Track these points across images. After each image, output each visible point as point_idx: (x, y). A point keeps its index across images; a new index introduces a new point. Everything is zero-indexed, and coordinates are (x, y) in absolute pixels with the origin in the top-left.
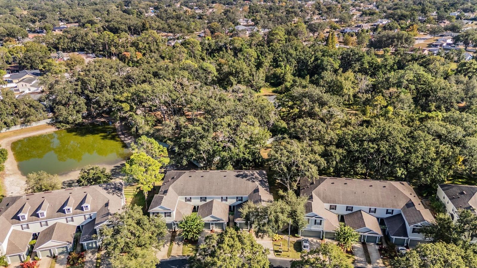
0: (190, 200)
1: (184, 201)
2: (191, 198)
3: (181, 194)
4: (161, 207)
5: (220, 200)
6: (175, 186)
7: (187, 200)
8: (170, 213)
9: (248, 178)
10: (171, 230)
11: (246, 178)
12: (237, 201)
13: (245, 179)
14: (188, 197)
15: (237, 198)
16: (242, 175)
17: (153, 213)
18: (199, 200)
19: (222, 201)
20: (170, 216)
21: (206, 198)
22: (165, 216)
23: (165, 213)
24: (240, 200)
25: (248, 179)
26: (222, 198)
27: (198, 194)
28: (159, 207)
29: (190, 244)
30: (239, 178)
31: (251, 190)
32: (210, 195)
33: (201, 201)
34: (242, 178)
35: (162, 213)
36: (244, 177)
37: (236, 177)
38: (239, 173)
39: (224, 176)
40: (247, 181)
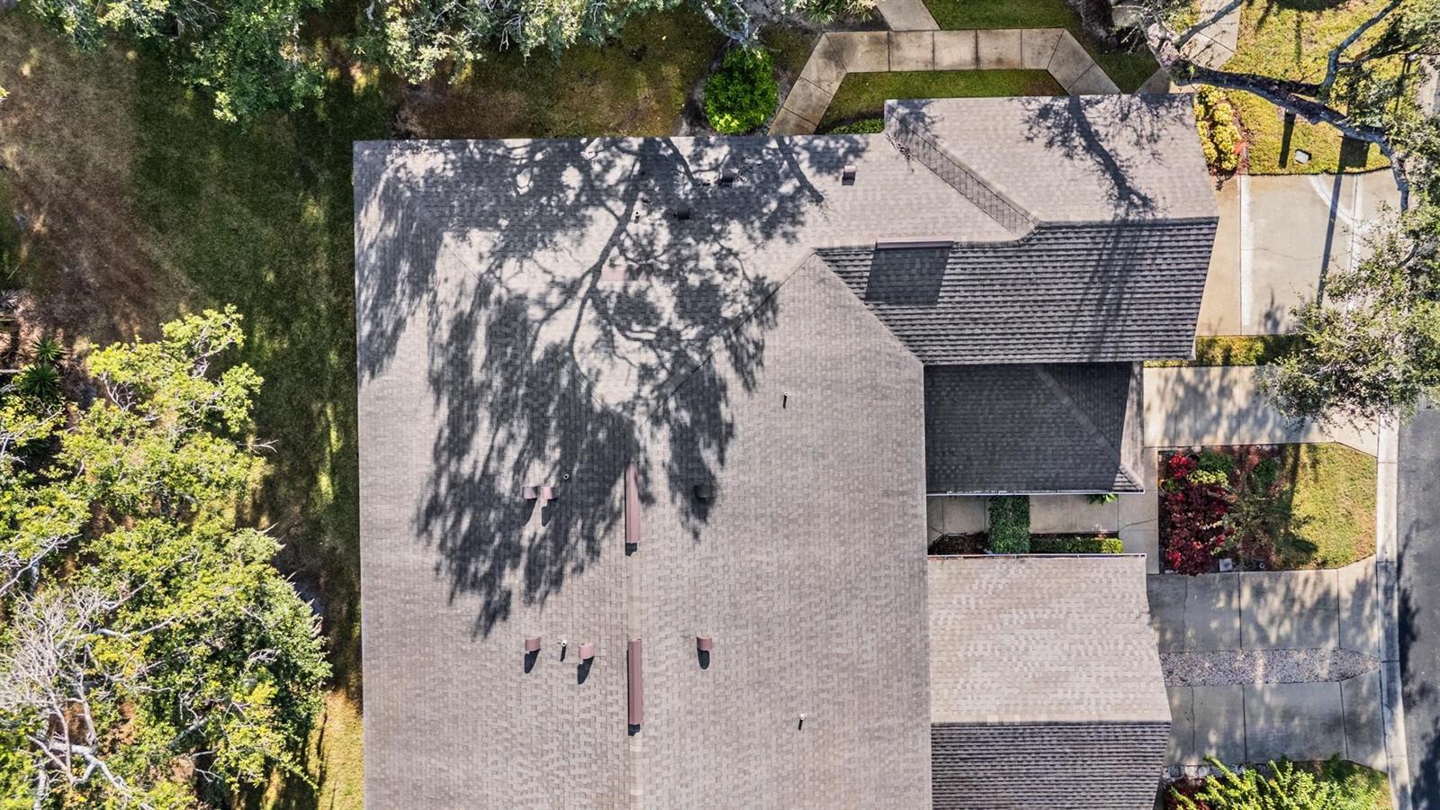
9: (722, 365)
11: (717, 390)
13: (736, 406)
16: (684, 443)
25: (739, 365)
30: (726, 478)
34: (722, 434)
36: (717, 415)
37: (715, 513)
38: (660, 483)
39: (696, 662)
40: (758, 375)
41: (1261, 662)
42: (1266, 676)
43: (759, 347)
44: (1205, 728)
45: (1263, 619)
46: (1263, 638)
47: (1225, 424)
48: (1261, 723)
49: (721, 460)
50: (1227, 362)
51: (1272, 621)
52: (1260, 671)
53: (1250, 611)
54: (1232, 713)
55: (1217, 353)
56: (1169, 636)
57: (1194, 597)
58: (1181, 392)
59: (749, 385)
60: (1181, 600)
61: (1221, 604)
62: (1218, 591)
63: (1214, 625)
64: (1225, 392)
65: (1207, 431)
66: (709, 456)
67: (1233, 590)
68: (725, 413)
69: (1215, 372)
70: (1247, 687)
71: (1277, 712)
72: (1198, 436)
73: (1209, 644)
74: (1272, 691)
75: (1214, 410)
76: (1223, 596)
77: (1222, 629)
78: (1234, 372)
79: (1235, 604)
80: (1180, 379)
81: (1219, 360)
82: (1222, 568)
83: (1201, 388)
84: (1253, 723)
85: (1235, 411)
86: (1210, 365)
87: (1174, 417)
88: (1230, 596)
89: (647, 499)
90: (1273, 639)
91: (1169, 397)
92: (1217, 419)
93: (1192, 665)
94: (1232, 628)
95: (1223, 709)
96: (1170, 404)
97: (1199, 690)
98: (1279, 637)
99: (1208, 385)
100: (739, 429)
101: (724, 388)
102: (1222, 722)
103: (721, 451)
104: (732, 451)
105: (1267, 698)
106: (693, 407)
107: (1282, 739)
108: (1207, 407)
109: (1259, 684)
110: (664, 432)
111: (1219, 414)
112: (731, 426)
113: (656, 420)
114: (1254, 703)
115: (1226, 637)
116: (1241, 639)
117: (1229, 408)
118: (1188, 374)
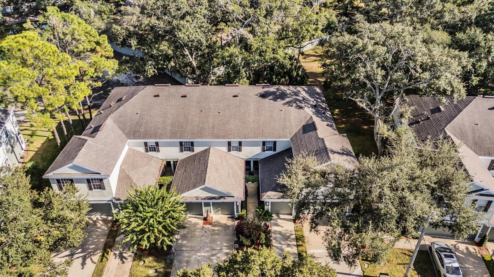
0: (155, 148)
1: (142, 149)
2: (157, 144)
3: (133, 134)
4: (75, 168)
5: (225, 149)
6: (120, 116)
7: (149, 148)
8: (101, 180)
9: (287, 100)
10: (110, 218)
11: (283, 99)
12: (264, 151)
13: (280, 102)
14: (151, 142)
15: (264, 143)
16: (273, 93)
17: (58, 181)
18: (178, 149)
19: (229, 150)
20: (101, 187)
21: (192, 144)
22: (90, 189)
23: (88, 181)
24: (269, 149)
25: (288, 102)
26: (229, 143)
27: (173, 135)
28: (70, 168)
29: (151, 258)
30: (267, 100)
31: (296, 127)
32: (201, 137)
33: (182, 151)
34: (275, 99)
35: (80, 181)
36: (278, 99)
37: (260, 98)
38: (266, 89)
39: (234, 95)
40: (286, 106)
41: (206, 254)
42: (201, 256)
43: (291, 106)
44: (188, 241)
45: (219, 255)
46: (213, 255)
47: (279, 245)
48: (186, 254)
49: (270, 99)
50: (298, 246)
51: (218, 257)
52: (203, 254)
53: (222, 252)
54: (191, 247)
55: (300, 243)
56: (216, 232)
57: (228, 238)
58: (288, 235)
59: (284, 104)
60: (227, 235)
61: (224, 244)
62: (229, 243)
63: (218, 243)
64: (289, 245)
65: (277, 241)
66: (271, 97)
67: (229, 247)
68: (279, 100)
69: (295, 243)
70: (199, 251)
71: (189, 259)
72: (275, 239)
73: (213, 241)
74: (196, 258)
75: (283, 243)
76: (227, 245)
77: (217, 245)
78: (295, 248)
79: (224, 248)
80: (292, 234)
81: (298, 244)
82: (235, 245)
83: (289, 240)
84: (187, 252)
85: (283, 248)
86: (297, 241)
87: (280, 233)
88: (227, 246)
89: (263, 88)
90: (212, 258)
91: (286, 232)
92: (280, 243)
93: (207, 237)
94: (217, 247)
95: (193, 245)
96: (284, 232)
97: (200, 239)
98: (213, 259)
99: (290, 241)
100: (276, 102)
101: (283, 100)
102: (189, 244)
103: (272, 99)
104: (272, 101)
105: (194, 256)
106: (280, 95)
107: (181, 260)
108: (284, 241)
109: (199, 254)
110: (275, 90)
111: (282, 244)
112: (276, 101)
113: (277, 89)
114: (193, 252)
115: (214, 246)
116: (213, 249)
117: (284, 247)
118: (294, 236)
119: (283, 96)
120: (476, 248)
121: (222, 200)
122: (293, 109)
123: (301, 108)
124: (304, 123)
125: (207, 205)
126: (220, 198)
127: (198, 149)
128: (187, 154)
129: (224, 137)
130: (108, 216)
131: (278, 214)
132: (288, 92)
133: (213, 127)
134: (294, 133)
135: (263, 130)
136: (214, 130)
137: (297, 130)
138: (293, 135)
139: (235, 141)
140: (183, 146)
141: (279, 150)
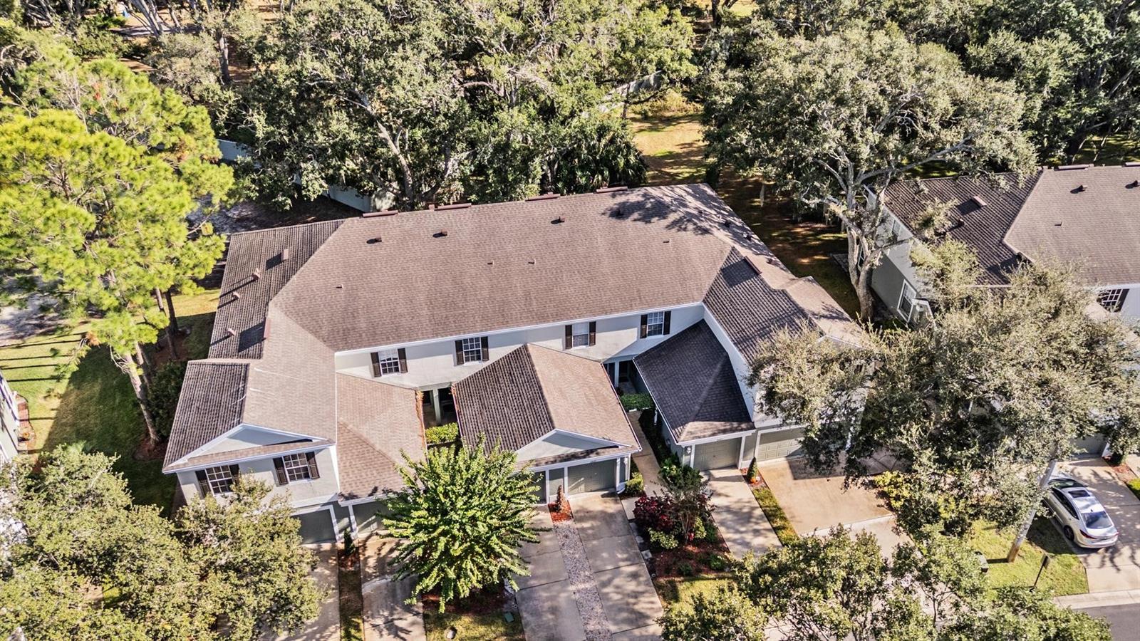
0: (398, 364)
1: (365, 371)
2: (402, 353)
3: (341, 337)
4: (249, 435)
5: (558, 343)
6: (298, 299)
7: (380, 366)
8: (310, 456)
9: (673, 217)
10: (326, 546)
11: (663, 216)
12: (643, 335)
13: (658, 225)
14: (388, 350)
15: (644, 319)
16: (638, 206)
17: (201, 475)
18: (450, 358)
19: (568, 345)
20: (309, 473)
21: (485, 341)
22: (282, 481)
23: (278, 463)
24: (656, 331)
25: (675, 223)
26: (569, 329)
27: (440, 327)
28: (234, 437)
29: (466, 619)
30: (629, 223)
31: (708, 275)
32: (505, 324)
33: (459, 361)
34: (646, 218)
35: (257, 466)
36: (652, 217)
37: (613, 220)
38: (621, 199)
39: (554, 219)
40: (674, 230)
41: (588, 586)
42: (579, 591)
43: (685, 229)
44: (536, 563)
45: (617, 581)
46: (604, 584)
47: (737, 536)
48: (545, 595)
49: (635, 220)
50: (776, 530)
51: (617, 587)
52: (581, 586)
53: (620, 573)
54: (548, 576)
55: (779, 523)
56: (590, 532)
57: (620, 540)
58: (745, 510)
59: (669, 227)
60: (615, 534)
61: (619, 556)
62: (628, 552)
63: (605, 555)
64: (757, 533)
65: (728, 528)
66: (636, 215)
67: (631, 561)
68: (655, 219)
69: (768, 525)
70: (569, 581)
71: (555, 603)
72: (722, 523)
73: (591, 554)
74: (569, 597)
75: (743, 529)
76: (625, 556)
77: (603, 559)
78: (772, 535)
79: (621, 564)
80: (754, 508)
81: (775, 525)
82: (644, 553)
83: (753, 520)
84: (544, 590)
85: (748, 540)
86: (769, 521)
87: (728, 510)
88: (626, 560)
89: (614, 196)
90: (606, 590)
91: (740, 505)
92: (737, 531)
93: (575, 547)
94: (605, 565)
95: (550, 570)
96: (735, 506)
97: (559, 554)
98: (608, 593)
99: (757, 523)
100: (649, 225)
101: (664, 218)
102: (540, 571)
103: (639, 220)
104: (640, 224)
105: (563, 595)
106: (653, 207)
107: (536, 610)
108: (743, 525)
109: (572, 588)
110: (641, 199)
111: (742, 532)
112: (650, 222)
113: (644, 195)
114: (557, 587)
115: (598, 563)
116: (599, 572)
117: (748, 537)
118: (759, 512)
119: (660, 210)
120: (1110, 469)
121: (593, 458)
122: (689, 236)
123: (706, 231)
124: (721, 264)
125: (557, 474)
126: (588, 453)
127: (496, 354)
128: (472, 367)
129: (557, 317)
130: (319, 541)
131: (707, 471)
132: (667, 200)
133: (527, 295)
134: (707, 288)
135: (638, 291)
136: (530, 305)
137: (712, 282)
138: (705, 292)
139: (580, 323)
140: (463, 351)
141: (675, 330)
